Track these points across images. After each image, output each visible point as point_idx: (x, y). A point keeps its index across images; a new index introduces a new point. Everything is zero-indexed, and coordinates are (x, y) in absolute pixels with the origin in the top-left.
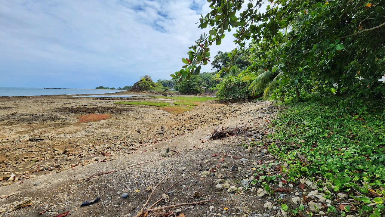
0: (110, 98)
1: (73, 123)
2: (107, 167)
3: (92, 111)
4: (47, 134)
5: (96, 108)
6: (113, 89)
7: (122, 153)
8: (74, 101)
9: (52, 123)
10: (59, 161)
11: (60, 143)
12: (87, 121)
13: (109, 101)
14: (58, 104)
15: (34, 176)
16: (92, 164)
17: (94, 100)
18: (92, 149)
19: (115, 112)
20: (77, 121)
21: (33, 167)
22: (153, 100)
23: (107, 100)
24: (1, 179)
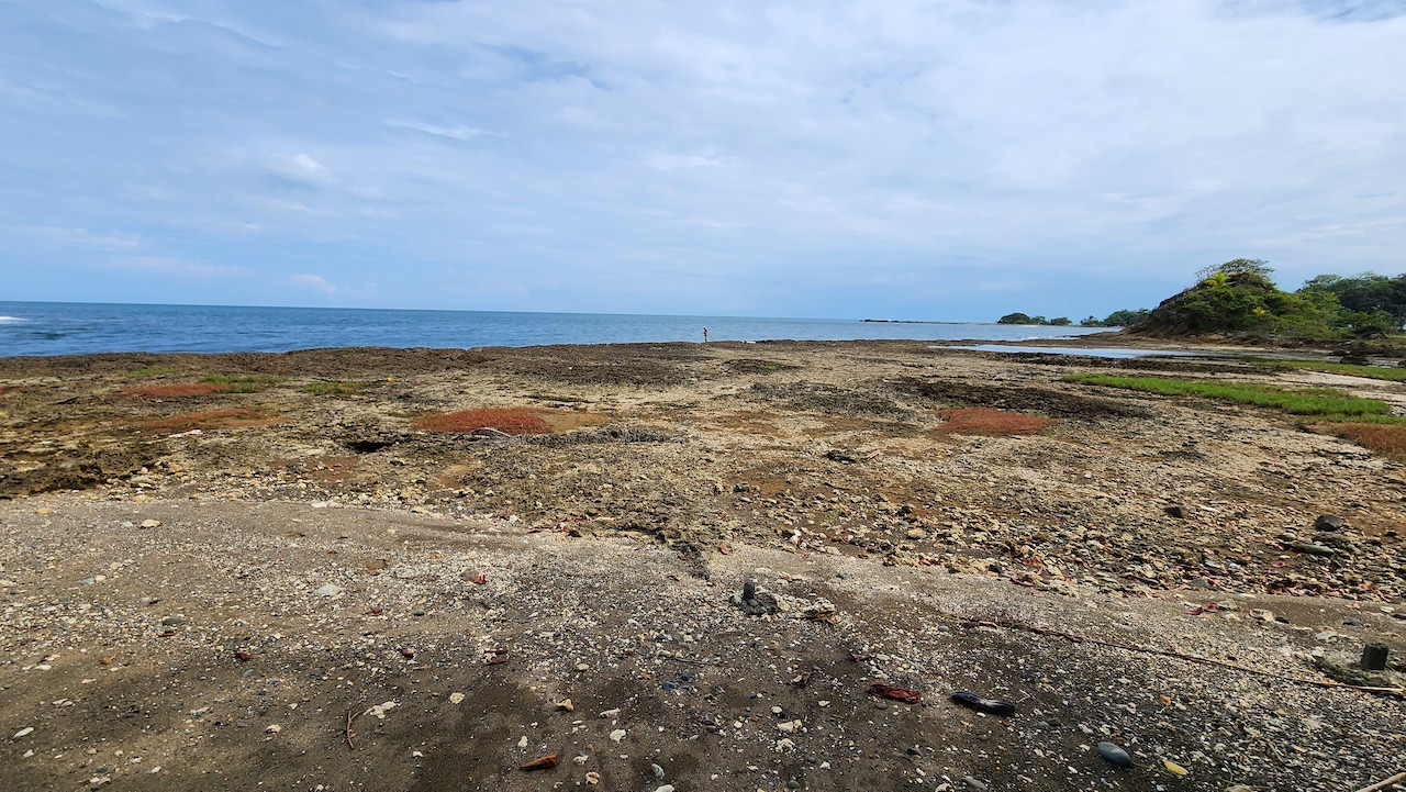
0: (1049, 358)
1: (926, 428)
2: (1035, 610)
3: (984, 397)
4: (864, 448)
5: (998, 389)
6: (1062, 322)
7: (1092, 579)
8: (930, 361)
9: (875, 419)
10: (889, 532)
11: (892, 482)
12: (967, 431)
13: (1043, 366)
14: (889, 365)
15: (835, 550)
16: (982, 578)
17: (991, 363)
18: (980, 526)
19: (1065, 414)
20: (936, 423)
21: (834, 527)
22: (1266, 378)
23: (1038, 362)
24: (779, 532)
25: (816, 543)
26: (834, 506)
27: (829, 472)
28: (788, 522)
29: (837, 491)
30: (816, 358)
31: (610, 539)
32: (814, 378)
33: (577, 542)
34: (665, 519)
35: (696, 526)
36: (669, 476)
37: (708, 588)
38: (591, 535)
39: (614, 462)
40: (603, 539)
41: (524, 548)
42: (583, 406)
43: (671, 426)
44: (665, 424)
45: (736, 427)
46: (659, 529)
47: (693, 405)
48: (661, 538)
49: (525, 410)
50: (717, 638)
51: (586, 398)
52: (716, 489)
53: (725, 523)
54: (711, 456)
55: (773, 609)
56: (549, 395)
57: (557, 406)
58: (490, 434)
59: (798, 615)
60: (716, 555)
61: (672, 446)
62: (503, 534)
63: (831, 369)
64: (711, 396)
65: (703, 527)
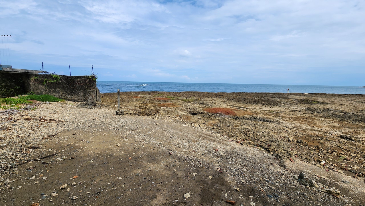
4: (359, 136)
15: (342, 172)
21: (342, 163)
24: (315, 159)
25: (333, 167)
26: (342, 156)
27: (340, 143)
28: (319, 157)
29: (344, 151)
30: (337, 100)
31: (252, 148)
32: (334, 107)
33: (242, 147)
34: (270, 146)
35: (281, 150)
36: (272, 133)
37: (285, 171)
38: (246, 145)
39: (254, 126)
40: (250, 147)
41: (228, 145)
42: (246, 109)
43: (274, 118)
44: (272, 117)
45: (298, 121)
46: (268, 148)
47: (281, 112)
48: (269, 151)
49: (230, 109)
50: (288, 188)
51: (247, 107)
52: (289, 140)
53: (292, 152)
54: (288, 129)
55: (312, 185)
56: (236, 106)
57: (238, 109)
58: (221, 114)
59: (323, 190)
60: (288, 161)
61: (274, 124)
62: (223, 140)
63: (344, 105)
64: (289, 110)
65: (284, 151)
